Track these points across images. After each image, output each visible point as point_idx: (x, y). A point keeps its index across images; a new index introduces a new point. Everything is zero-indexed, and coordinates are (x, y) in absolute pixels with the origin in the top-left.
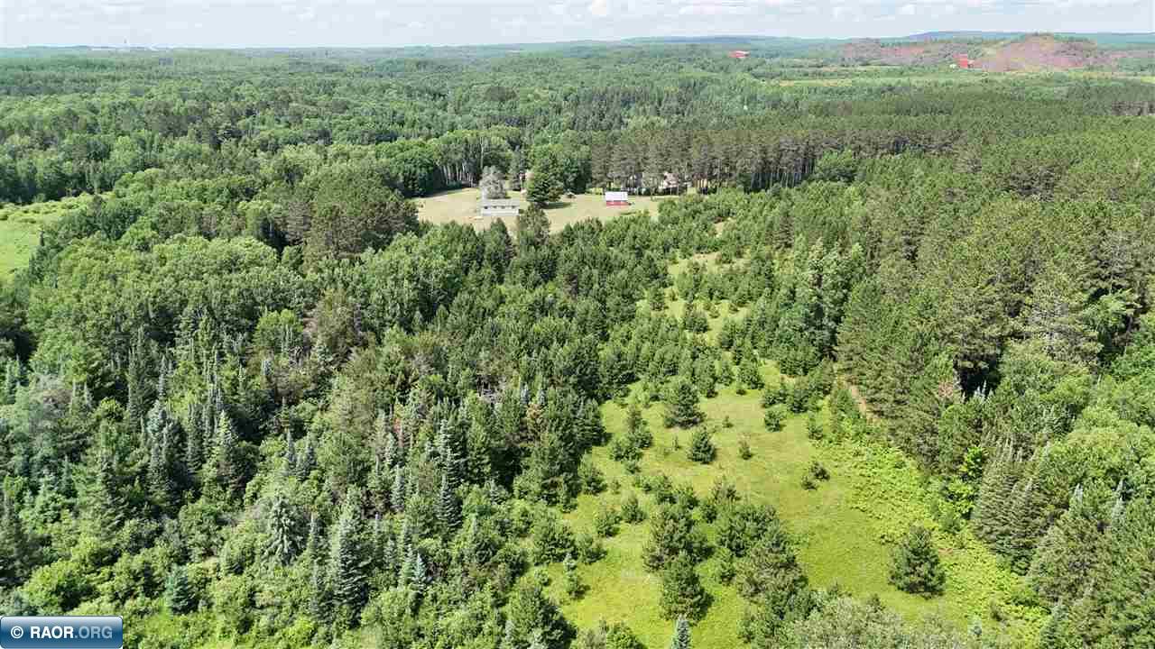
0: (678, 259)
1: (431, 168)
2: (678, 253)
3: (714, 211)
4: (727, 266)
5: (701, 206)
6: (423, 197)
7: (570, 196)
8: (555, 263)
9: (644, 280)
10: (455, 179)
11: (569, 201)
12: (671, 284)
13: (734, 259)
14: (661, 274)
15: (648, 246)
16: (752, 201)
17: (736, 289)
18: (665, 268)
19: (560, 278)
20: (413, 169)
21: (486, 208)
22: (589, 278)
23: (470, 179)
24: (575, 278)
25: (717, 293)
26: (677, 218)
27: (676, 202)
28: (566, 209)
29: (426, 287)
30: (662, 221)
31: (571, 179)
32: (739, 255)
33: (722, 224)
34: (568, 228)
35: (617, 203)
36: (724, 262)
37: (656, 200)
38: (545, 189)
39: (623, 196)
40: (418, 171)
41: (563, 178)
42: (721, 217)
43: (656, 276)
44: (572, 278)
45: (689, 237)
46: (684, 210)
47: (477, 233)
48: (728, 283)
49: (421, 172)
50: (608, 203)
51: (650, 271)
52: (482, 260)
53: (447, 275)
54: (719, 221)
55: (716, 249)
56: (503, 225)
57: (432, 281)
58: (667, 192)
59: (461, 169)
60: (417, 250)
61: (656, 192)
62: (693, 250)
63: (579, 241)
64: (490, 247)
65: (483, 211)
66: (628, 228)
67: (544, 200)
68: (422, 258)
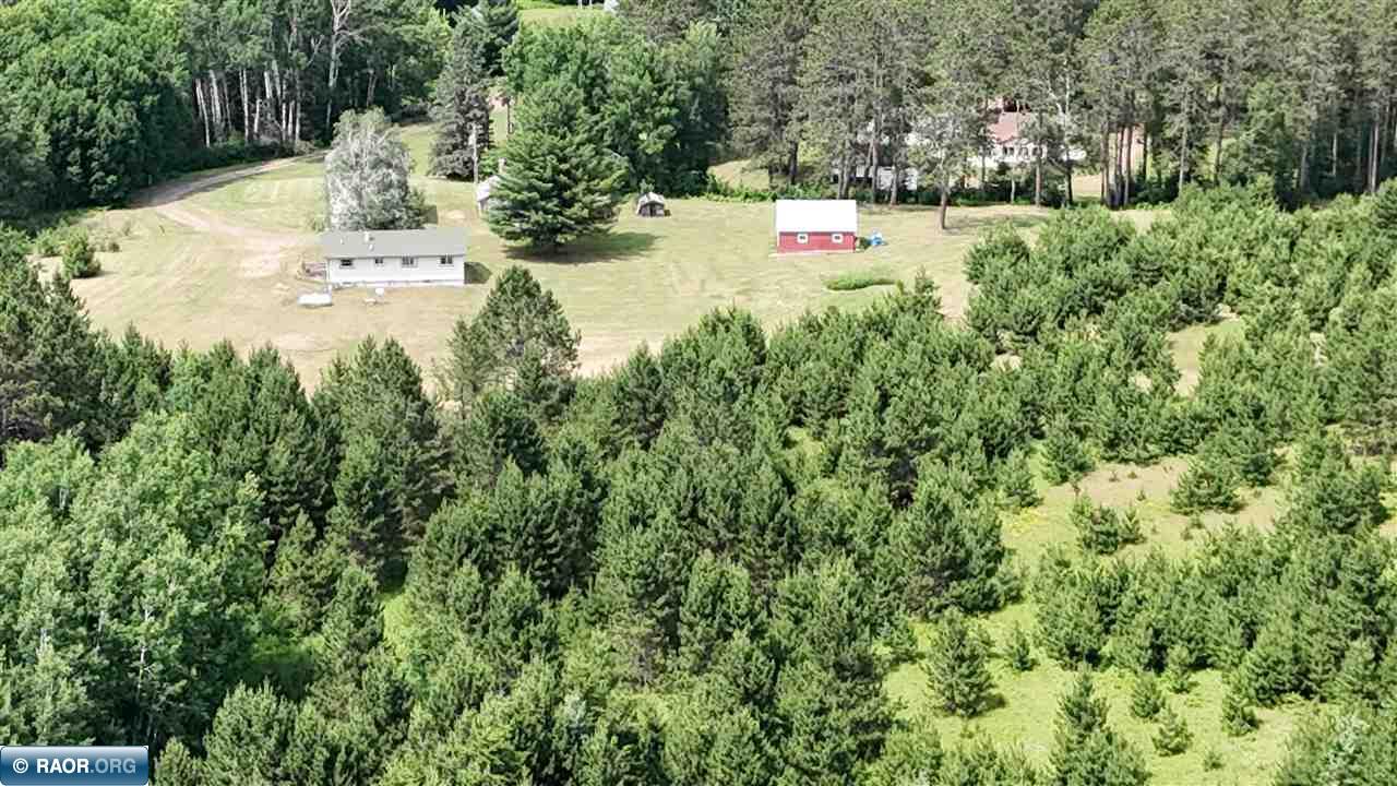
0: (1040, 486)
1: (149, 100)
2: (1038, 461)
3: (1171, 286)
4: (1215, 521)
5: (1120, 267)
6: (119, 204)
7: (651, 209)
8: (592, 517)
9: (915, 582)
10: (238, 121)
11: (648, 225)
12: (1016, 598)
13: (1242, 492)
14: (977, 564)
15: (930, 443)
16: (1304, 243)
17: (1250, 639)
18: (993, 531)
19: (611, 586)
20: (83, 110)
21: (347, 263)
22: (717, 594)
23: (290, 127)
24: (662, 587)
25: (1178, 652)
26: (1035, 315)
27: (1030, 238)
28: (637, 263)
29: (121, 654)
30: (981, 324)
31: (650, 142)
32: (1260, 473)
33: (1196, 335)
34: (642, 364)
35: (821, 240)
36: (1206, 505)
37: (962, 225)
38: (559, 191)
39: (841, 215)
40: (105, 112)
41: (625, 138)
42: (1195, 308)
43: (956, 569)
44: (654, 587)
45: (1078, 399)
46: (1059, 279)
47: (310, 387)
48: (1220, 611)
49: (116, 118)
50: (788, 240)
51: (937, 554)
52: (330, 502)
53: (199, 607)
54: (1186, 321)
55: (1175, 446)
56: (406, 367)
57: (143, 631)
58: (998, 192)
59: (257, 90)
60: (92, 511)
61: (962, 195)
62: (1091, 449)
63: (678, 428)
64: (358, 454)
65: (337, 274)
66: (859, 356)
67: (555, 231)
68: (108, 545)
